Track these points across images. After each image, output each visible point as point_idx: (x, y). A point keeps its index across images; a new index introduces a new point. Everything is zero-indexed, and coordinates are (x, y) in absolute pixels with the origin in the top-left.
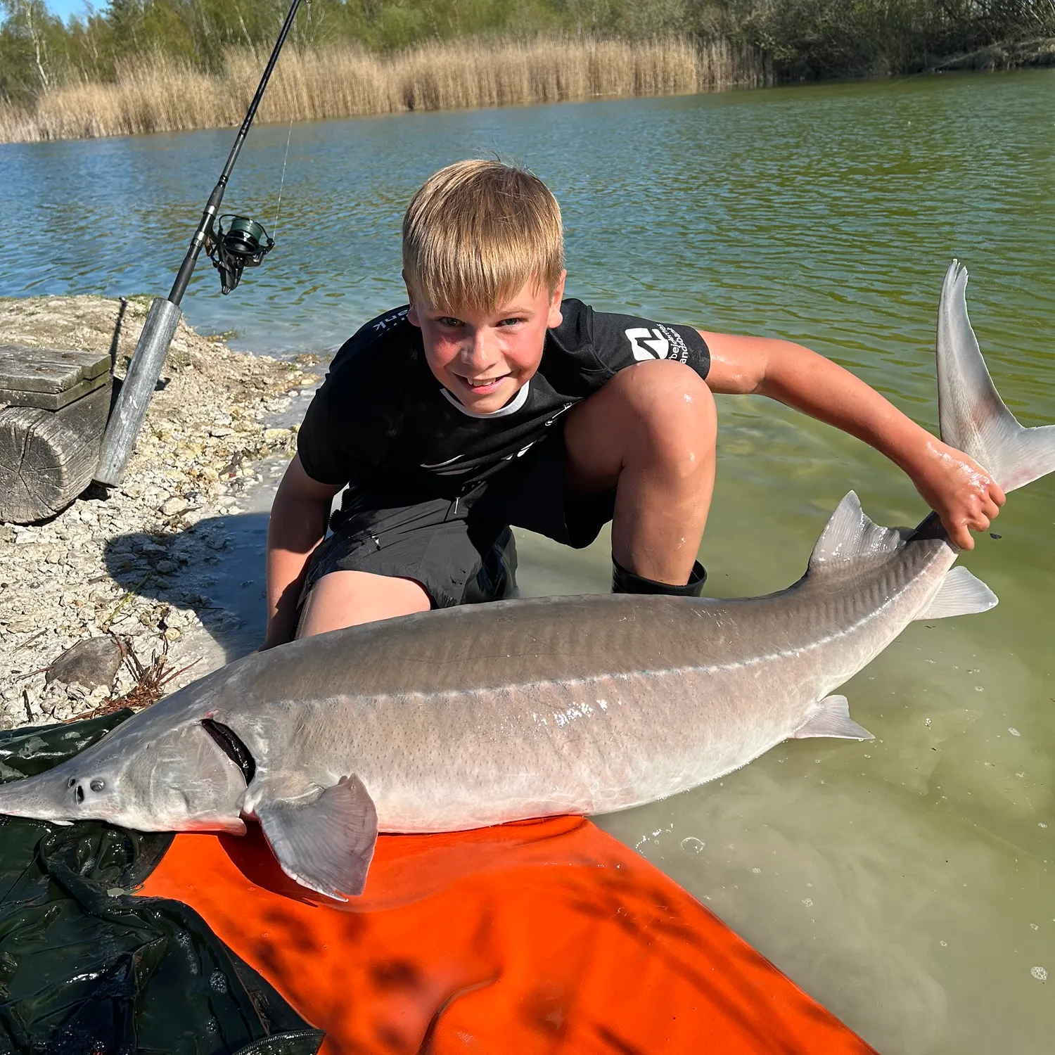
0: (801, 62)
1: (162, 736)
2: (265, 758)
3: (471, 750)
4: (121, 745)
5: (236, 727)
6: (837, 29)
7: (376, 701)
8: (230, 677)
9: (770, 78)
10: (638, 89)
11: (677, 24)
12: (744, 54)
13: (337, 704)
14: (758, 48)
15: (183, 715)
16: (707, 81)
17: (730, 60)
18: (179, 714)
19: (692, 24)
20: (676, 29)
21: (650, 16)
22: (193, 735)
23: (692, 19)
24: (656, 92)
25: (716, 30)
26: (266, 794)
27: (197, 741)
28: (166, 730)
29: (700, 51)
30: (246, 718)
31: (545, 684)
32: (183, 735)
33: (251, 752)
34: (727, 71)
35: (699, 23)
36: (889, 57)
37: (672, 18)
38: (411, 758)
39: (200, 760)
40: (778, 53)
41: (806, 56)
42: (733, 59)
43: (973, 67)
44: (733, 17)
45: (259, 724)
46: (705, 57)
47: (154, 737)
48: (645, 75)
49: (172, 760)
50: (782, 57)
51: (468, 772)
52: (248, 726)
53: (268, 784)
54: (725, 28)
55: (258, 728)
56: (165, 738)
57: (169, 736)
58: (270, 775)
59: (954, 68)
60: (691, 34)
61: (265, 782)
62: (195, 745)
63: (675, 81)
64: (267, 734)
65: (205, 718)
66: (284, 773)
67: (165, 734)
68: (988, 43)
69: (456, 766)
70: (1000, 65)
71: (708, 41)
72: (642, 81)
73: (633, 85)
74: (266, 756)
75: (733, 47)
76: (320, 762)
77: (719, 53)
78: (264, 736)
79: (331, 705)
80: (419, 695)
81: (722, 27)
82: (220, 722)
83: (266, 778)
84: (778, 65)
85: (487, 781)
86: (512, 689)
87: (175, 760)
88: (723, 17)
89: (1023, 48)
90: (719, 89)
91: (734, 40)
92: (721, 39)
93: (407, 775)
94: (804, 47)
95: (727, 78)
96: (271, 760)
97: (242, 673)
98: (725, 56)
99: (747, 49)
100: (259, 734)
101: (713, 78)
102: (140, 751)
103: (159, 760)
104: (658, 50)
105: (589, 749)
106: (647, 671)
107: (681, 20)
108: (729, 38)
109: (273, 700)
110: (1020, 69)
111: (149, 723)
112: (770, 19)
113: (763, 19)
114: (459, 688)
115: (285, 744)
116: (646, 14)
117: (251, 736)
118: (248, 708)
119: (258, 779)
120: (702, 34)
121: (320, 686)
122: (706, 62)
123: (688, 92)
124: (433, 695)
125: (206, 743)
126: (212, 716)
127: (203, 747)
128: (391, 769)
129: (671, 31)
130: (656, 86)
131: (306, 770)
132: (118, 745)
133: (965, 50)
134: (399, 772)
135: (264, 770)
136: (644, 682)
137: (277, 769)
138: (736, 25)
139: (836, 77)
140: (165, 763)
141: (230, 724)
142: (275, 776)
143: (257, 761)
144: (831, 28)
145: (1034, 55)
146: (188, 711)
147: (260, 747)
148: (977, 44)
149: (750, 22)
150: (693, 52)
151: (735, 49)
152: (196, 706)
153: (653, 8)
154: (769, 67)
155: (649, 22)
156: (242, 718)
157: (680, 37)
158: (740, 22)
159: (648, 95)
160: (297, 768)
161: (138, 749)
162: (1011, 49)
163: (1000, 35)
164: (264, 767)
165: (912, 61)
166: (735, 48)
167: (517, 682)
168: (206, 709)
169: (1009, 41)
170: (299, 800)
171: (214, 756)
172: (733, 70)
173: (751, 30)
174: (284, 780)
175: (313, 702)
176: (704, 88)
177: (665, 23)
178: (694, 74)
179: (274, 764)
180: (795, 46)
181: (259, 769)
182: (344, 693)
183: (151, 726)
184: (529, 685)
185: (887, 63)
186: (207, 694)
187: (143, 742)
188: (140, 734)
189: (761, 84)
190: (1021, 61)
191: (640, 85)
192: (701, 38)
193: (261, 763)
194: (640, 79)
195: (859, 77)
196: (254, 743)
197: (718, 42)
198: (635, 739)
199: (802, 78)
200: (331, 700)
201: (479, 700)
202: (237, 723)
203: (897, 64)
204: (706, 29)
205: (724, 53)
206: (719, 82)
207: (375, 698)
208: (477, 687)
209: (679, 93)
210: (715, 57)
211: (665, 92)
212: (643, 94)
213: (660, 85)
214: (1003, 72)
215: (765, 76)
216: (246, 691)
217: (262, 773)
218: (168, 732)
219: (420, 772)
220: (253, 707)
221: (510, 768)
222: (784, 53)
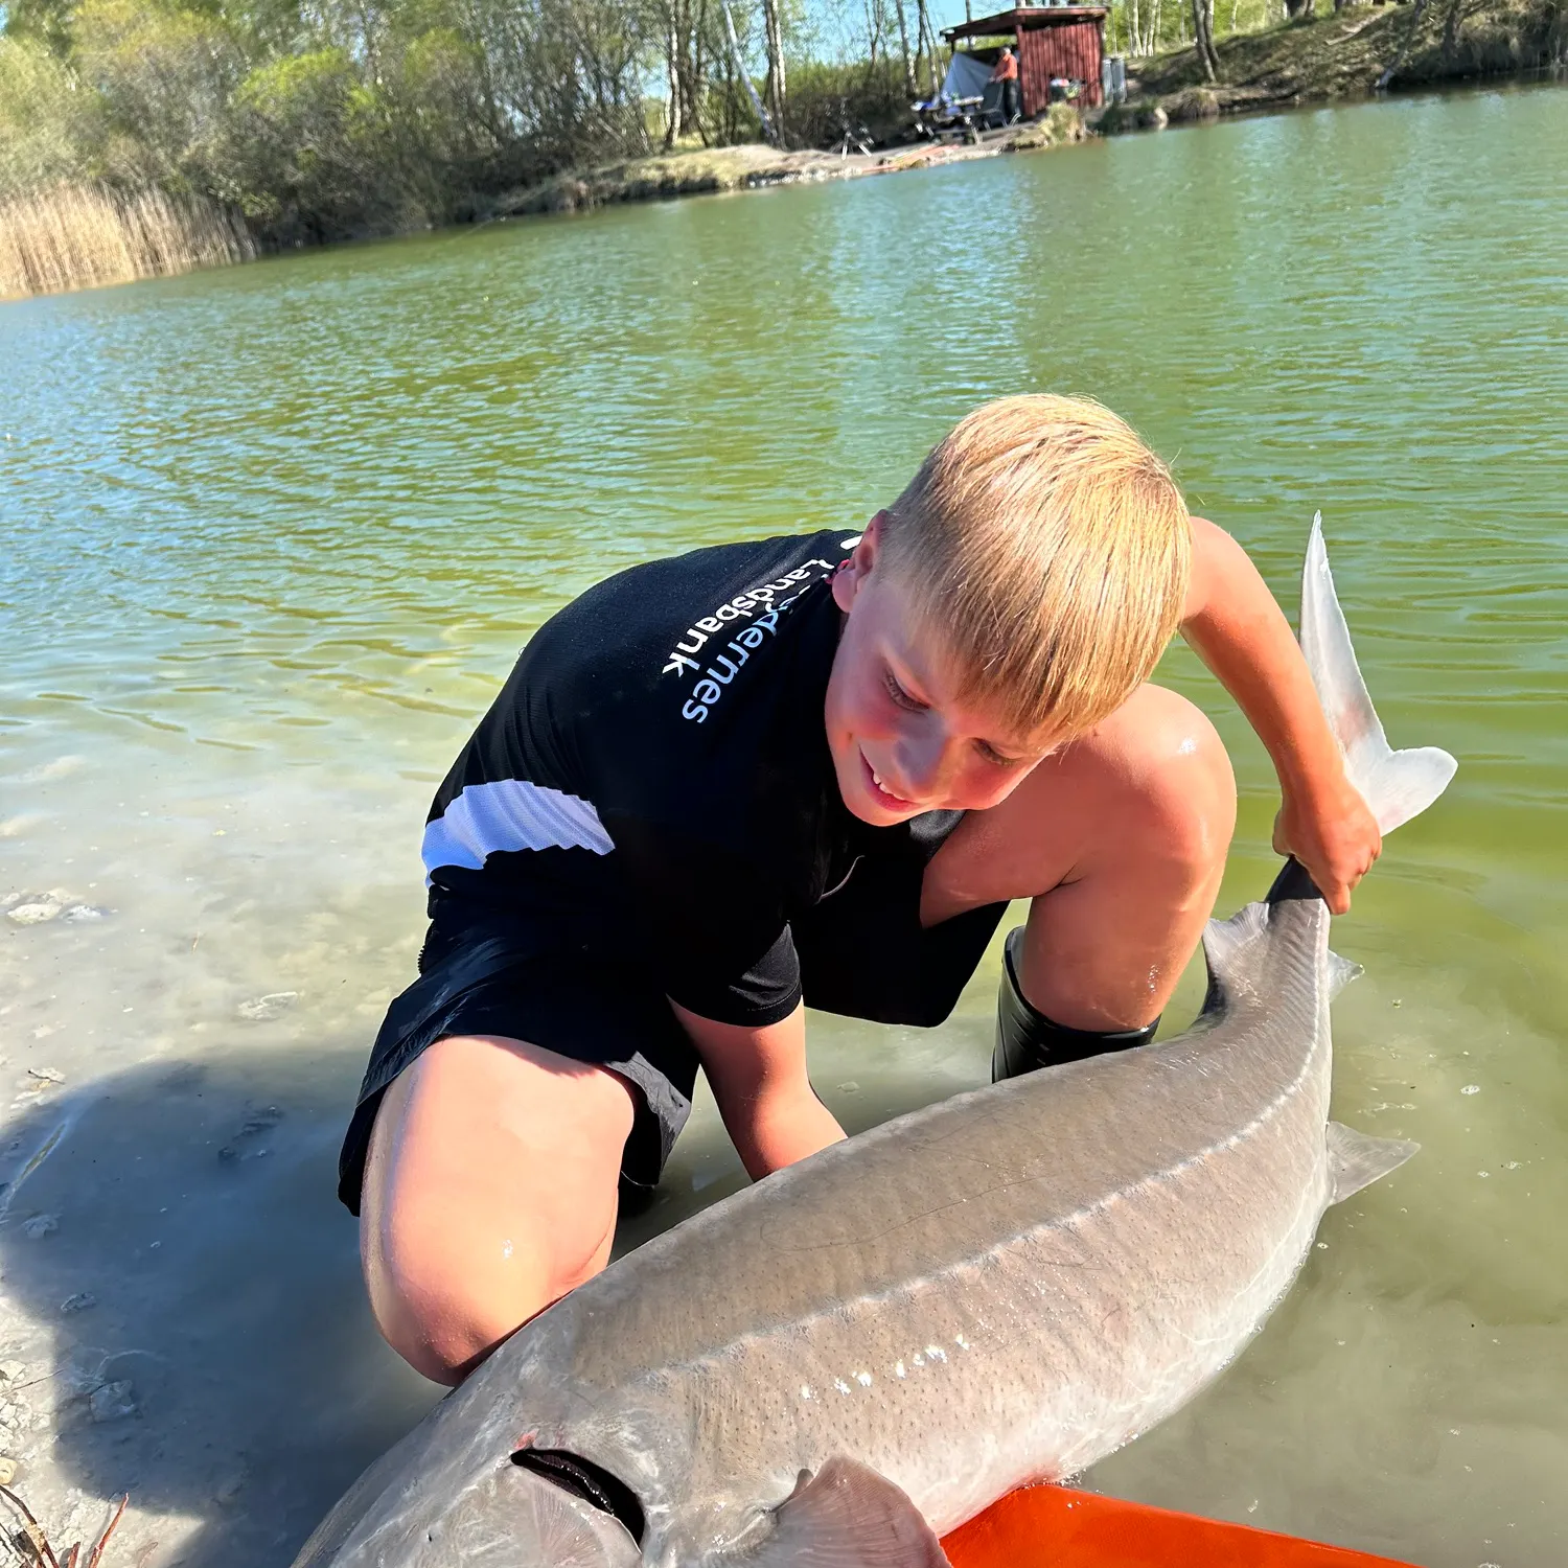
0: (289, 219)
1: (450, 1507)
2: (658, 1487)
3: (981, 1369)
4: (369, 1554)
5: (585, 1446)
6: (330, 164)
7: (804, 1329)
8: (519, 1366)
9: (249, 245)
10: (33, 281)
11: (70, 170)
12: (196, 210)
13: (744, 1351)
14: (214, 199)
15: (473, 1456)
16: (147, 258)
17: (175, 222)
18: (463, 1457)
19: (95, 167)
20: (70, 177)
21: (17, 157)
22: (511, 1487)
23: (91, 158)
24: (67, 284)
25: (139, 175)
26: (682, 1550)
27: (524, 1495)
28: (454, 1494)
29: (120, 211)
30: (595, 1423)
31: (1041, 1232)
32: (493, 1493)
33: (629, 1483)
34: (176, 240)
35: (105, 166)
36: (421, 201)
37: (57, 159)
38: (897, 1410)
39: (544, 1529)
40: (249, 206)
41: (294, 207)
42: (180, 220)
43: (544, 209)
44: (161, 154)
45: (626, 1426)
46: (132, 216)
47: (434, 1515)
48: (39, 257)
49: (488, 1546)
50: (258, 211)
51: (988, 1408)
52: (608, 1437)
53: (678, 1533)
54: (151, 168)
55: (626, 1434)
56: (459, 1509)
57: (467, 1502)
58: (676, 1514)
59: (518, 212)
60: (98, 185)
61: (672, 1530)
62: (523, 1504)
63: (93, 262)
64: (648, 1441)
65: (518, 1448)
66: (697, 1503)
67: (455, 1503)
68: (553, 172)
69: (967, 1404)
70: (580, 203)
71: (131, 194)
72: (38, 268)
73: (22, 274)
74: (658, 1481)
75: (173, 201)
76: (755, 1463)
77: (153, 211)
78: (644, 1446)
79: (736, 1357)
80: (867, 1300)
81: (146, 168)
82: (550, 1447)
83: (671, 1522)
84: (254, 225)
85: (1020, 1415)
86: (998, 1251)
87: (495, 1543)
88: (142, 153)
89: (605, 175)
90: (171, 272)
91: (173, 189)
92: (149, 187)
93: (900, 1445)
94: (290, 193)
95: (179, 252)
96: (670, 1487)
97: (540, 1352)
98: (165, 216)
99: (199, 203)
100: (633, 1445)
101: (156, 253)
102: (417, 1551)
103: (463, 1554)
104: (48, 212)
105: (1136, 1320)
106: (1161, 1172)
107: (74, 162)
108: (164, 187)
109: (629, 1377)
110: (608, 207)
111: (407, 1494)
112: (223, 152)
113: (211, 151)
114: (922, 1272)
115: (686, 1449)
116: (11, 156)
117: (617, 1453)
118: (592, 1406)
119: (655, 1530)
120: (116, 182)
121: (700, 1329)
122: (136, 226)
123: (117, 280)
124: (888, 1293)
125: (541, 1491)
126: (530, 1441)
127: (539, 1501)
128: (872, 1439)
129: (63, 182)
130: (64, 274)
131: (735, 1486)
132: (361, 1556)
133: (524, 184)
134: (886, 1442)
135: (663, 1508)
136: (1163, 1189)
137: (686, 1497)
138: (167, 165)
139: (348, 237)
140: (477, 1557)
141: (571, 1445)
142: (685, 1513)
143: (645, 1496)
144: (318, 160)
145: (623, 185)
146: (479, 1446)
147: (641, 1470)
148: (539, 175)
149: (191, 157)
150: (109, 212)
151: (179, 204)
152: (488, 1432)
153: (19, 145)
154: (243, 230)
155: (19, 168)
156: (590, 1427)
157: (82, 190)
158: (174, 160)
159: (55, 290)
160: (720, 1484)
161: (410, 1548)
162: (590, 179)
163: (567, 160)
164: (662, 1502)
165: (455, 205)
166: (177, 200)
167: (999, 1240)
168: (509, 1433)
169: (582, 169)
170: (741, 1541)
171: (568, 1513)
172: (185, 237)
173: (195, 169)
174: (703, 1515)
175: (704, 1360)
176: (147, 271)
177: (48, 169)
178: (123, 248)
179: (678, 1490)
180: (272, 191)
181: (652, 1511)
182: (748, 1331)
183: (415, 1498)
184: (1020, 1238)
185: (421, 210)
186: (497, 1409)
187: (416, 1532)
188: (400, 1519)
189: (238, 258)
190: (606, 195)
191: (36, 276)
192: (118, 188)
193: (652, 1497)
194: (33, 265)
195: (387, 234)
196: (629, 1464)
197: (147, 194)
198: (1188, 1285)
199: (299, 243)
200: (731, 1349)
201: (958, 1282)
202: (583, 1438)
203: (435, 211)
204: (120, 173)
205: (163, 210)
206: (169, 261)
207: (802, 1323)
208: (949, 1262)
209: (105, 282)
210: (149, 219)
211: (81, 282)
212: (45, 290)
213: (69, 272)
214: (587, 213)
215: (239, 244)
216: (571, 1379)
217: (660, 1515)
218: (460, 1497)
219: (917, 1430)
220: (603, 1401)
221: (1047, 1384)
222: (257, 206)
